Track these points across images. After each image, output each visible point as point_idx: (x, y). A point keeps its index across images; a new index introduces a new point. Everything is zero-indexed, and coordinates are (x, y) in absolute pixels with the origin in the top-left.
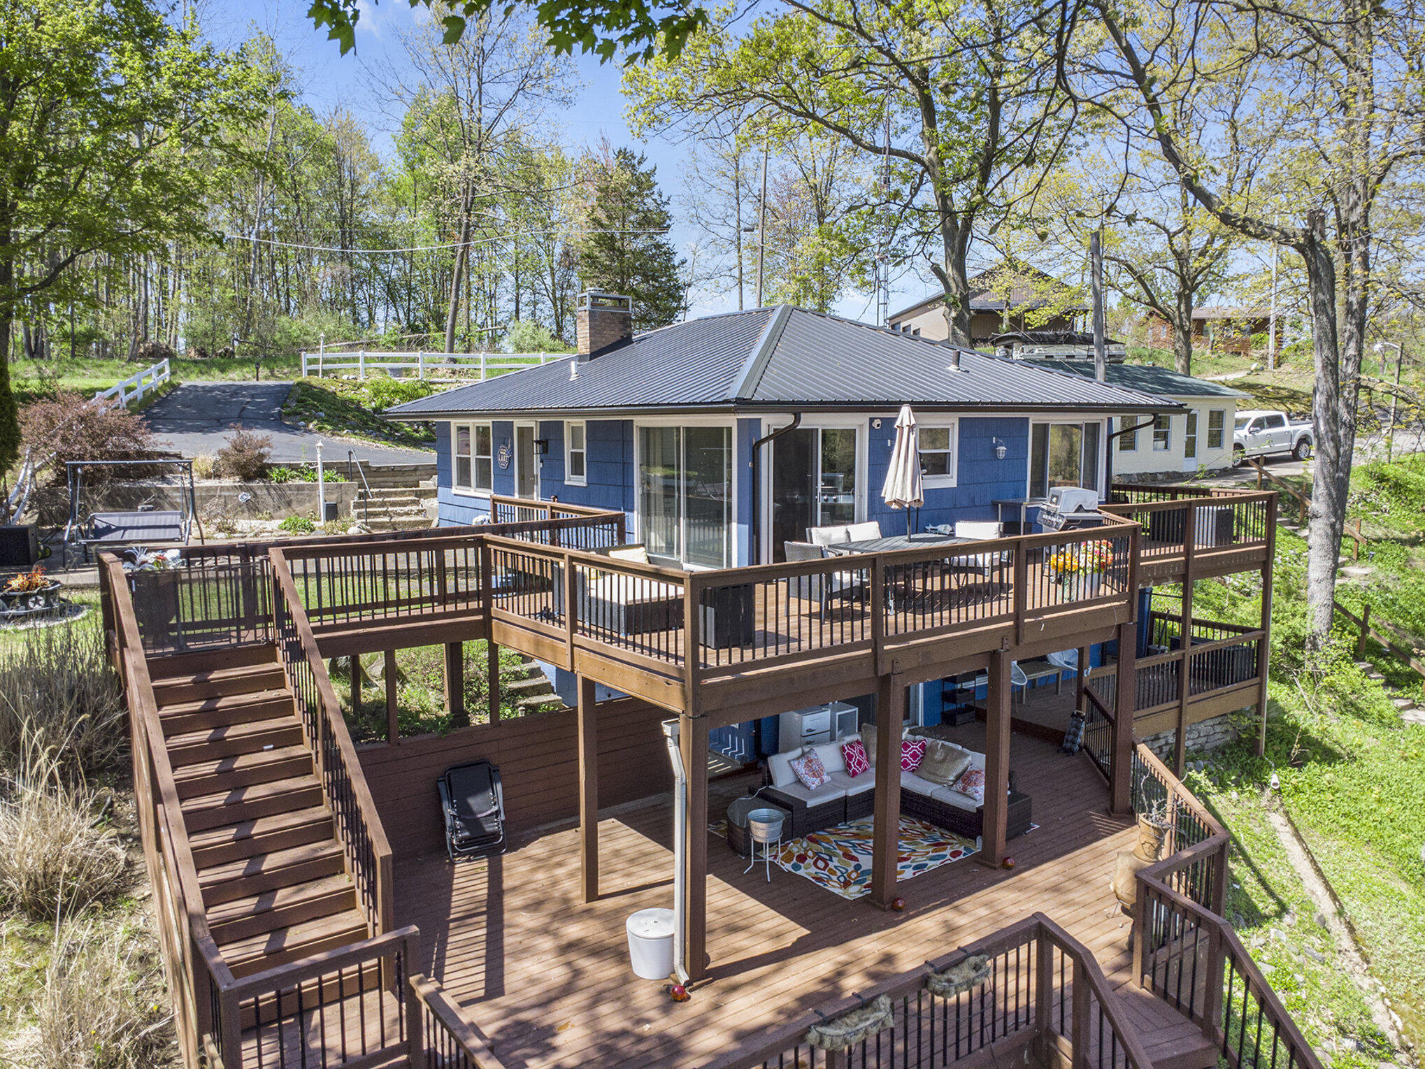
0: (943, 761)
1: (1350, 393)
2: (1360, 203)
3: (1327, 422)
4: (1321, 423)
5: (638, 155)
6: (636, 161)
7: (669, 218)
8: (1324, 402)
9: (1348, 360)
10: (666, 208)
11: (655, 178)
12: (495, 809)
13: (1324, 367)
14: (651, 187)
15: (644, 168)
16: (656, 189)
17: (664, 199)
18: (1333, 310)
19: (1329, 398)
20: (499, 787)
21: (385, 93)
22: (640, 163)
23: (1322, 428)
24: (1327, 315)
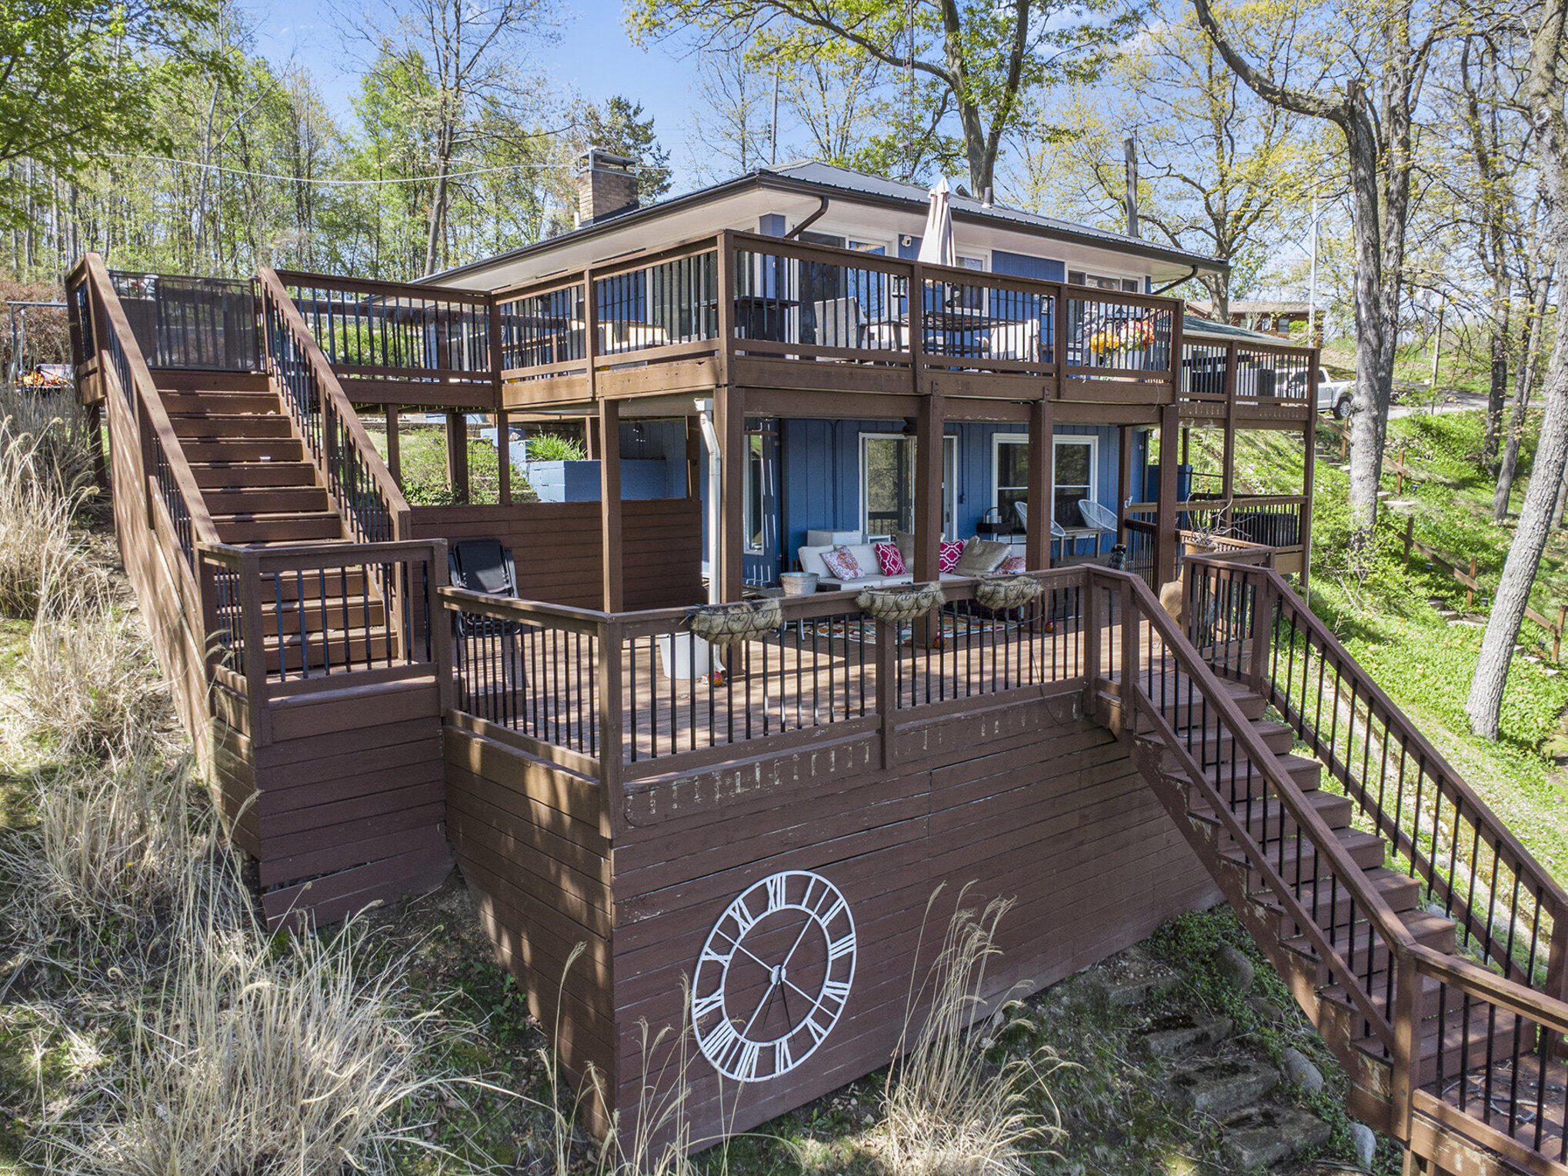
0: (981, 555)
1: (1391, 286)
2: (1400, 86)
3: (1368, 309)
4: (1363, 310)
5: (634, 106)
6: (631, 112)
7: (669, 174)
8: (1365, 287)
9: (1389, 252)
10: (666, 163)
11: (655, 130)
12: (507, 586)
13: (1365, 250)
14: (648, 140)
15: (640, 120)
16: (653, 143)
17: (664, 153)
18: (1374, 186)
19: (1370, 283)
20: (511, 565)
21: (351, 31)
22: (636, 113)
23: (1364, 315)
24: (1368, 193)
